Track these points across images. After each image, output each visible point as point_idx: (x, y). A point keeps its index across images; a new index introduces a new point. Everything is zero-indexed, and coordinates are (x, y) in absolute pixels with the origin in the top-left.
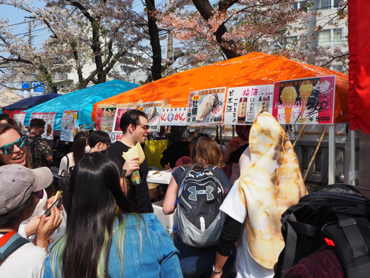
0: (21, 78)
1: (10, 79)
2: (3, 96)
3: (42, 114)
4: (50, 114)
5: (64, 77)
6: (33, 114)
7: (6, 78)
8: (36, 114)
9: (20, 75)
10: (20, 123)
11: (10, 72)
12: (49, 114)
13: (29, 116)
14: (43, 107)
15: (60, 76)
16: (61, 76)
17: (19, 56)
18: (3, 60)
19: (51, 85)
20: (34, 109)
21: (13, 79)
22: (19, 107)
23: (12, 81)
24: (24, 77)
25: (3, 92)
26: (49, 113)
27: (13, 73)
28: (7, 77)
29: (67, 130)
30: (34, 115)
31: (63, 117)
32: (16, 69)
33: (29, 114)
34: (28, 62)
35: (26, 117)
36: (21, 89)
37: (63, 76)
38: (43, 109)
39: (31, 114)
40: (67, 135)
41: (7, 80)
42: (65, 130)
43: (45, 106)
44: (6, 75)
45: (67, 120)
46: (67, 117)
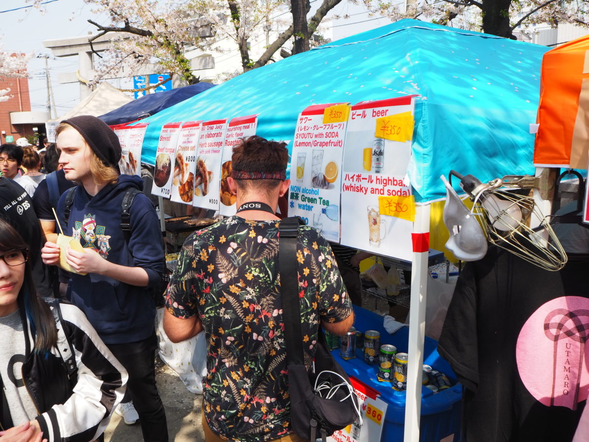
0: (131, 68)
1: (112, 71)
2: (99, 99)
3: (197, 125)
4: (231, 125)
5: (209, 63)
6: (166, 127)
7: (104, 68)
8: (176, 126)
9: (129, 62)
10: (130, 155)
11: (112, 57)
12: (225, 126)
13: (155, 134)
14: (196, 107)
15: (201, 62)
16: (203, 61)
17: (127, 21)
18: (98, 30)
19: (188, 77)
20: (168, 113)
21: (117, 70)
22: (128, 116)
23: (116, 74)
24: (136, 67)
25: (100, 91)
26: (224, 122)
27: (118, 59)
28: (107, 67)
29: (324, 193)
30: (171, 131)
31: (296, 132)
32: (123, 47)
33: (153, 129)
34: (143, 33)
35: (147, 139)
36: (132, 90)
37: (207, 62)
38: (199, 112)
39: (160, 129)
40: (324, 211)
41: (108, 73)
42: (317, 193)
43: (201, 104)
44: (106, 64)
45: (322, 144)
46: (321, 131)
